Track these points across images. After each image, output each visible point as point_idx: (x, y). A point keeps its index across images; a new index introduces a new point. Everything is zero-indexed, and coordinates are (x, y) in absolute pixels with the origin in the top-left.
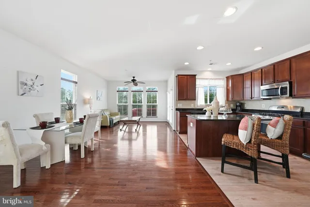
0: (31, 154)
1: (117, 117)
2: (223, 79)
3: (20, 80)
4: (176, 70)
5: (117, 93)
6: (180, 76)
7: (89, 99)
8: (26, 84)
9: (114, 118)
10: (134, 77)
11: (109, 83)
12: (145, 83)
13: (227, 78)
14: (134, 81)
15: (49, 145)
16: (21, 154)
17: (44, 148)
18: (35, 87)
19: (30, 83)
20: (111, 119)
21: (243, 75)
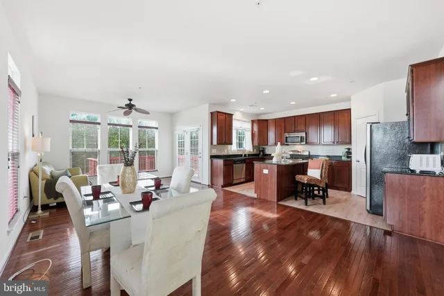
2: (248, 122)
4: (211, 105)
6: (219, 114)
10: (130, 100)
12: (148, 113)
13: (253, 122)
21: (267, 120)
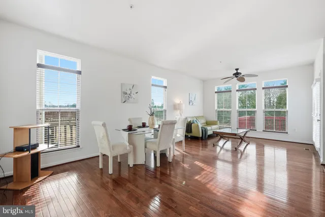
0: (119, 151)
1: (214, 127)
3: (123, 91)
5: (216, 94)
7: (179, 104)
8: (126, 93)
9: (209, 128)
11: (205, 83)
12: (257, 76)
14: (237, 74)
15: (132, 146)
16: (113, 150)
17: (128, 148)
18: (132, 95)
19: (129, 92)
20: (204, 129)
